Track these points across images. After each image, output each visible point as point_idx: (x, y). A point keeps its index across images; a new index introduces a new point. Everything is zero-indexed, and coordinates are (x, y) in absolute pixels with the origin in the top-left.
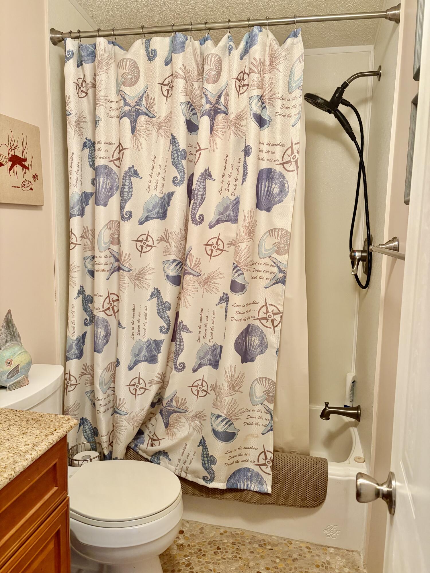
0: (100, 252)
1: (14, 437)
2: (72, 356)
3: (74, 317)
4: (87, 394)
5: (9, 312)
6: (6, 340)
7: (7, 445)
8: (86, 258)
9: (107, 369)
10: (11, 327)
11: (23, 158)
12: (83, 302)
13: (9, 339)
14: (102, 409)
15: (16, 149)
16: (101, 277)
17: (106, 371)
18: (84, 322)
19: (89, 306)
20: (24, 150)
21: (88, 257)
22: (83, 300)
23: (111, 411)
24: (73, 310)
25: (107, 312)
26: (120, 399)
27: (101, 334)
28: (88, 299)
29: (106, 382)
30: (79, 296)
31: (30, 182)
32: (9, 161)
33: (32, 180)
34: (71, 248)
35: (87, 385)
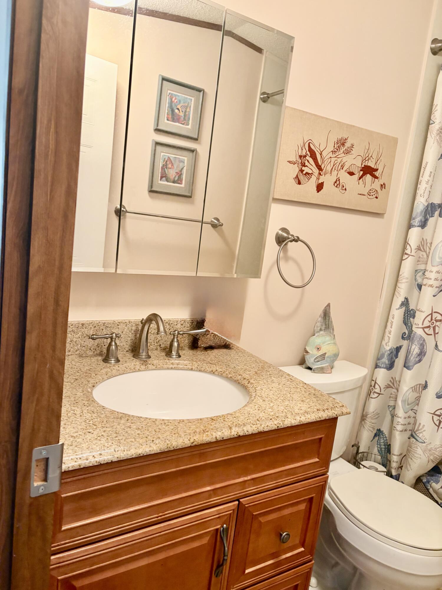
0: (432, 266)
1: (294, 400)
2: (382, 365)
3: (391, 327)
4: (389, 408)
5: (329, 305)
6: (321, 328)
7: (286, 403)
8: (418, 271)
9: (414, 389)
10: (327, 318)
11: (375, 168)
12: (404, 315)
13: (323, 329)
14: (399, 428)
15: (370, 161)
16: (428, 292)
17: (411, 390)
18: (401, 335)
19: (411, 320)
20: (377, 161)
21: (420, 270)
22: (405, 313)
23: (409, 433)
24: (393, 320)
25: (426, 330)
26: (420, 424)
27: (415, 351)
28: (411, 314)
29: (409, 402)
30: (401, 308)
31: (377, 191)
32: (361, 170)
33: (378, 189)
34: (404, 258)
35: (392, 399)
